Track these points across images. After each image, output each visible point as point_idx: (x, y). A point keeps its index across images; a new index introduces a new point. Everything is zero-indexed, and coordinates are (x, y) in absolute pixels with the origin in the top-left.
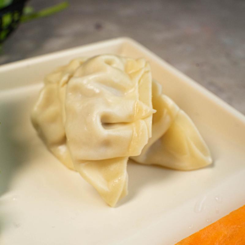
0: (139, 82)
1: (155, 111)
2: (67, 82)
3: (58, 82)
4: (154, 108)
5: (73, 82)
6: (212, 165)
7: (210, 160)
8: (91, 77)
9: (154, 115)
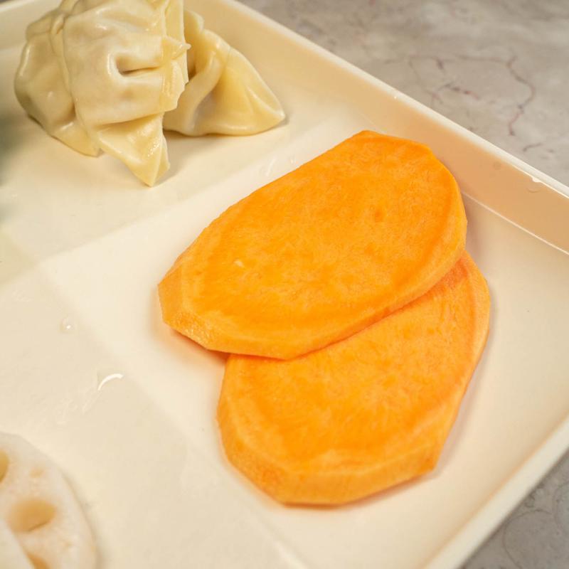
0: (166, 12)
1: (189, 46)
2: (62, 27)
3: (49, 31)
4: (187, 42)
5: (72, 22)
6: (285, 122)
7: (282, 115)
8: (99, 11)
9: (188, 51)
